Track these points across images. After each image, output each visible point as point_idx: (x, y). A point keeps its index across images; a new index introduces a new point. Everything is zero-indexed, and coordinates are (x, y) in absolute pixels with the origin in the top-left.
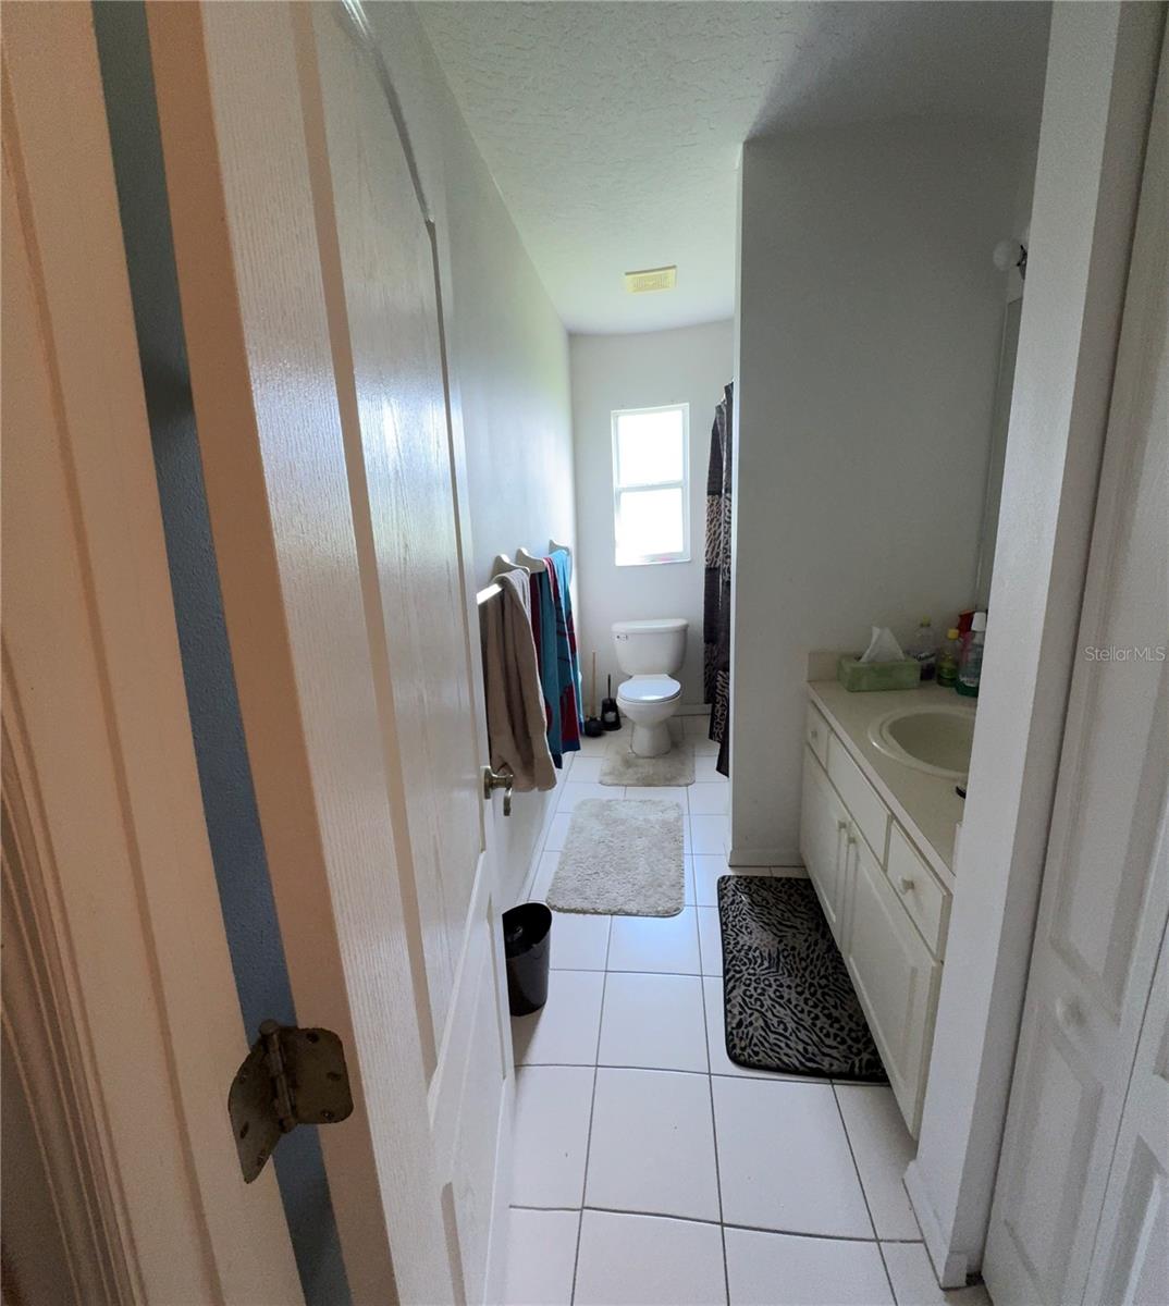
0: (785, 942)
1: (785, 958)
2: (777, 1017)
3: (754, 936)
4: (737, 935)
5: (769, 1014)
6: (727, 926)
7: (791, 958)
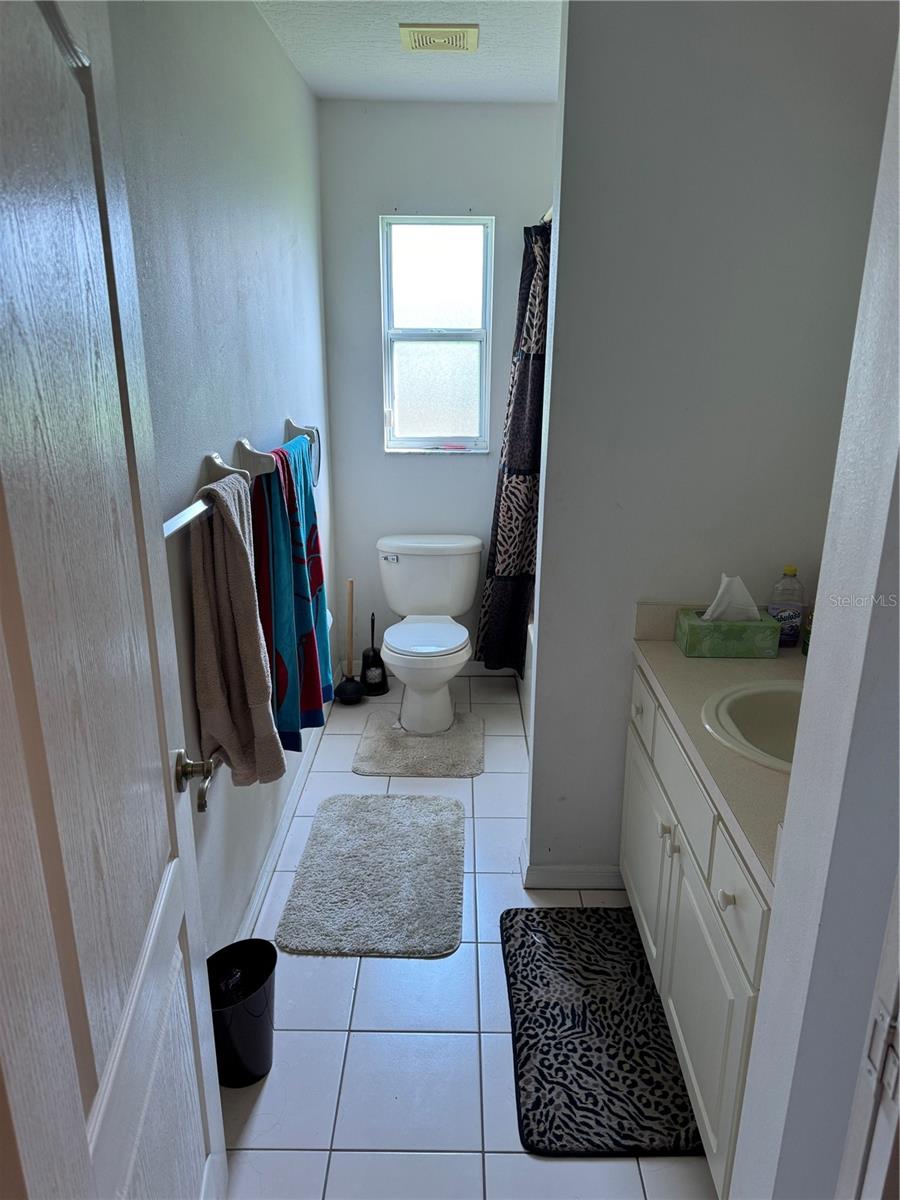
0: (592, 992)
1: (593, 1013)
2: (585, 1089)
3: (552, 989)
4: (530, 989)
5: (575, 1087)
6: (516, 979)
7: (600, 1012)
